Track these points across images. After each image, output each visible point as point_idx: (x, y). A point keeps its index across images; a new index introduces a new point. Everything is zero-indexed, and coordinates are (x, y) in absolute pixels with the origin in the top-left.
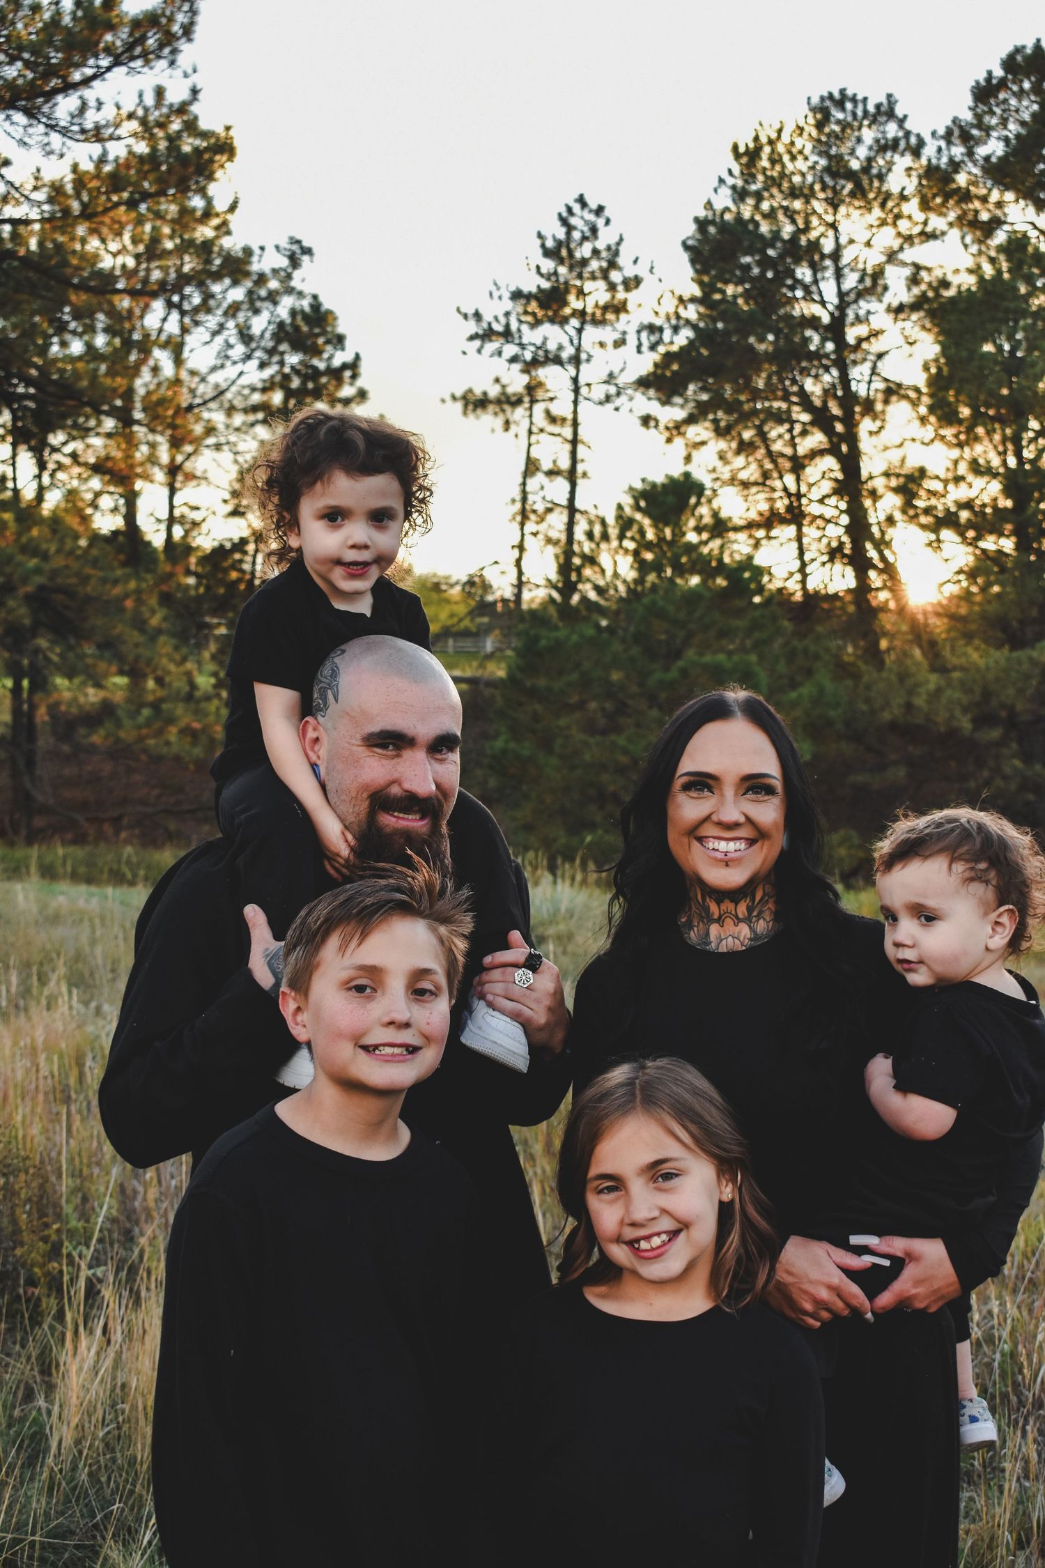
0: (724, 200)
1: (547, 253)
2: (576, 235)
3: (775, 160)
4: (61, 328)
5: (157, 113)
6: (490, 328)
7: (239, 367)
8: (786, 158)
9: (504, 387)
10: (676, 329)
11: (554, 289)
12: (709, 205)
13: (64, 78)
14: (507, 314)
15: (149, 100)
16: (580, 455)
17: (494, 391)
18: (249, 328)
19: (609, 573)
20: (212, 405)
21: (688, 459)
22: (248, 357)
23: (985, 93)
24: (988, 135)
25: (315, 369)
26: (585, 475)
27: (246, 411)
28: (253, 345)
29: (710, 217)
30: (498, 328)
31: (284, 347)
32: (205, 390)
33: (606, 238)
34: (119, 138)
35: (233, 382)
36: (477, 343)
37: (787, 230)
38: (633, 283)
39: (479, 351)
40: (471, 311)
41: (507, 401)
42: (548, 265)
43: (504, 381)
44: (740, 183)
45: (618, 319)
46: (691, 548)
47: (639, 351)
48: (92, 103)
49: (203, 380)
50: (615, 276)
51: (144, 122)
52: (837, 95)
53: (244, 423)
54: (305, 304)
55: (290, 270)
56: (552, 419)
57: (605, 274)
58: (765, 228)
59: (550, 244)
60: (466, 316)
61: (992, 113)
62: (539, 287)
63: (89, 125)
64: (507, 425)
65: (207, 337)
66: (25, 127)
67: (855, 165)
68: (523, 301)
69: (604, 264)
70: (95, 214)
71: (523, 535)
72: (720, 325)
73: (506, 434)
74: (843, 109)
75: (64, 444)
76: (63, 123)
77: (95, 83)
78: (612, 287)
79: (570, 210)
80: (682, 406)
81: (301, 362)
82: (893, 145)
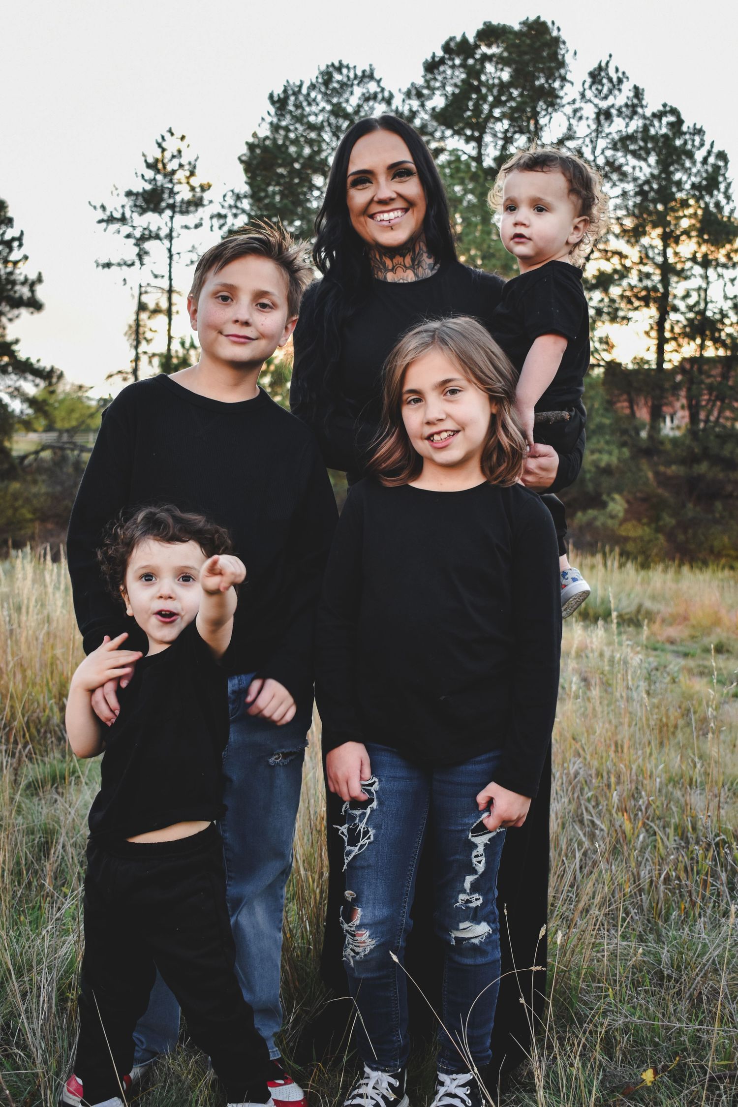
0: (264, 131)
1: (149, 166)
2: (168, 155)
3: (298, 106)
6: (112, 215)
8: (305, 104)
10: (235, 216)
11: (154, 190)
12: (255, 134)
14: (123, 206)
16: (172, 301)
17: (115, 257)
23: (432, 67)
24: (434, 93)
26: (177, 312)
29: (256, 142)
30: (118, 215)
33: (187, 157)
36: (104, 225)
37: (307, 151)
38: (206, 187)
39: (105, 230)
40: (98, 205)
41: (124, 264)
42: (150, 174)
44: (275, 120)
45: (197, 210)
47: (212, 230)
50: (194, 182)
52: (337, 64)
56: (155, 276)
57: (187, 180)
58: (292, 149)
59: (150, 160)
60: (95, 208)
61: (435, 79)
62: (143, 188)
64: (125, 280)
67: (350, 110)
68: (133, 198)
69: (188, 174)
74: (341, 73)
78: (192, 189)
79: (163, 138)
82: (374, 97)
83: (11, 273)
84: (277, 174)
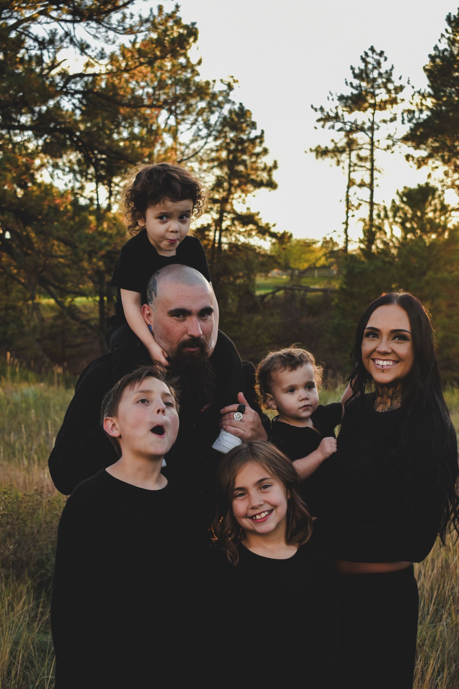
0: (444, 45)
1: (356, 76)
2: (370, 66)
4: (118, 126)
5: (159, 19)
6: (328, 115)
7: (204, 140)
9: (336, 144)
10: (421, 111)
11: (360, 94)
12: (436, 48)
13: (114, 4)
14: (337, 108)
15: (156, 12)
16: (375, 176)
17: (331, 146)
18: (209, 120)
19: (389, 235)
20: (192, 159)
21: (429, 176)
22: (209, 135)
25: (242, 139)
26: (377, 185)
27: (208, 161)
28: (211, 129)
29: (437, 54)
30: (332, 114)
31: (227, 129)
32: (189, 152)
33: (384, 67)
34: (142, 32)
35: (202, 148)
36: (322, 123)
38: (400, 89)
39: (323, 127)
40: (318, 107)
41: (338, 151)
42: (356, 82)
43: (336, 141)
44: (452, 36)
45: (392, 107)
46: (431, 221)
47: (403, 123)
48: (128, 16)
49: (187, 147)
50: (390, 86)
51: (153, 24)
53: (208, 167)
54: (236, 107)
55: (228, 91)
56: (360, 158)
57: (385, 85)
59: (357, 71)
60: (316, 110)
62: (352, 93)
63: (127, 26)
64: (338, 162)
65: (189, 126)
66: (97, 29)
68: (344, 100)
69: (384, 80)
70: (131, 69)
71: (348, 217)
72: (444, 108)
73: (338, 167)
75: (120, 182)
76: (114, 26)
77: (130, 6)
78: (389, 91)
79: (366, 54)
80: (425, 150)
81: (235, 136)
83: (255, 162)
84: (454, 77)
